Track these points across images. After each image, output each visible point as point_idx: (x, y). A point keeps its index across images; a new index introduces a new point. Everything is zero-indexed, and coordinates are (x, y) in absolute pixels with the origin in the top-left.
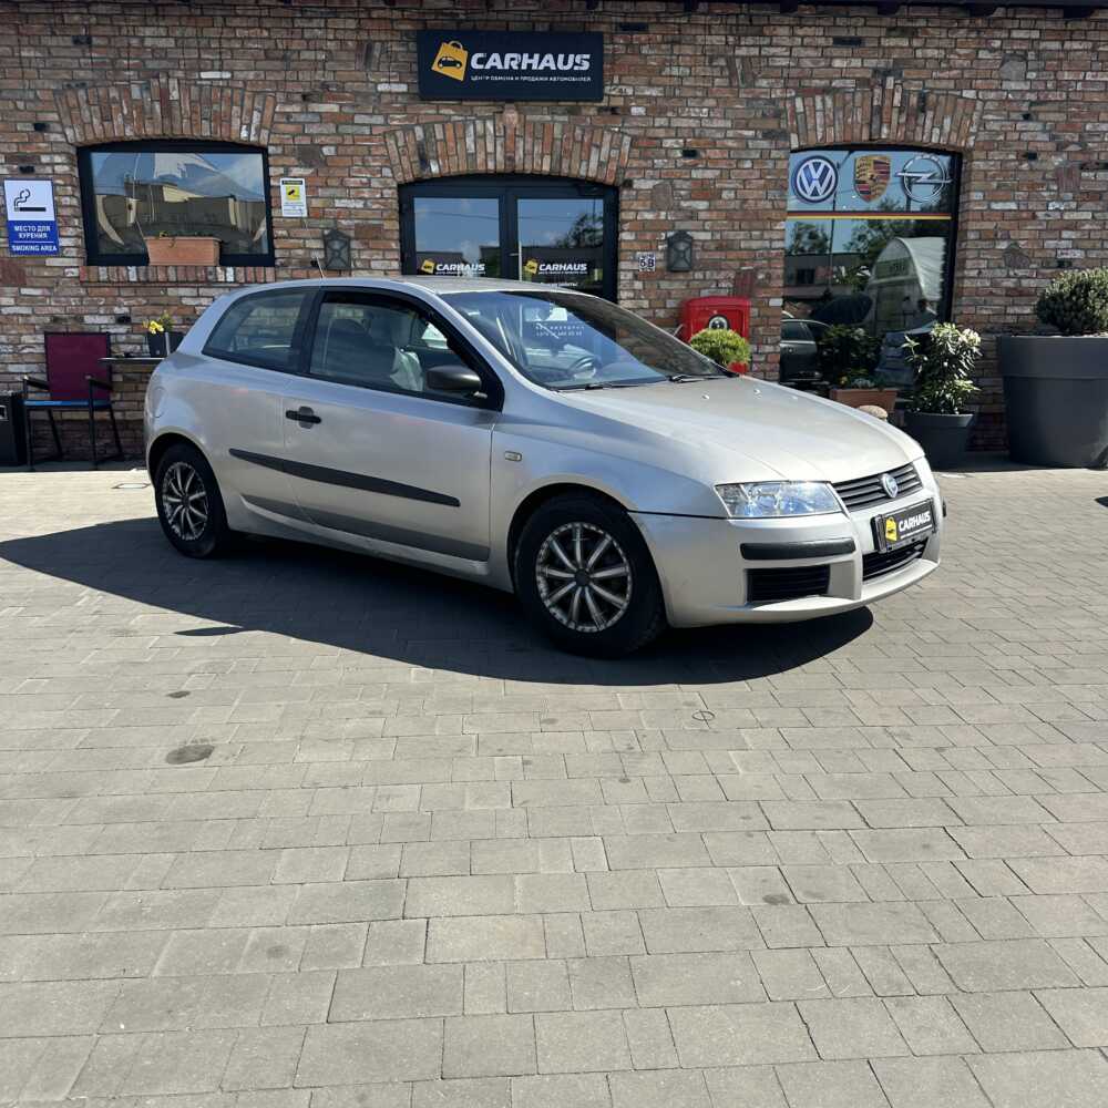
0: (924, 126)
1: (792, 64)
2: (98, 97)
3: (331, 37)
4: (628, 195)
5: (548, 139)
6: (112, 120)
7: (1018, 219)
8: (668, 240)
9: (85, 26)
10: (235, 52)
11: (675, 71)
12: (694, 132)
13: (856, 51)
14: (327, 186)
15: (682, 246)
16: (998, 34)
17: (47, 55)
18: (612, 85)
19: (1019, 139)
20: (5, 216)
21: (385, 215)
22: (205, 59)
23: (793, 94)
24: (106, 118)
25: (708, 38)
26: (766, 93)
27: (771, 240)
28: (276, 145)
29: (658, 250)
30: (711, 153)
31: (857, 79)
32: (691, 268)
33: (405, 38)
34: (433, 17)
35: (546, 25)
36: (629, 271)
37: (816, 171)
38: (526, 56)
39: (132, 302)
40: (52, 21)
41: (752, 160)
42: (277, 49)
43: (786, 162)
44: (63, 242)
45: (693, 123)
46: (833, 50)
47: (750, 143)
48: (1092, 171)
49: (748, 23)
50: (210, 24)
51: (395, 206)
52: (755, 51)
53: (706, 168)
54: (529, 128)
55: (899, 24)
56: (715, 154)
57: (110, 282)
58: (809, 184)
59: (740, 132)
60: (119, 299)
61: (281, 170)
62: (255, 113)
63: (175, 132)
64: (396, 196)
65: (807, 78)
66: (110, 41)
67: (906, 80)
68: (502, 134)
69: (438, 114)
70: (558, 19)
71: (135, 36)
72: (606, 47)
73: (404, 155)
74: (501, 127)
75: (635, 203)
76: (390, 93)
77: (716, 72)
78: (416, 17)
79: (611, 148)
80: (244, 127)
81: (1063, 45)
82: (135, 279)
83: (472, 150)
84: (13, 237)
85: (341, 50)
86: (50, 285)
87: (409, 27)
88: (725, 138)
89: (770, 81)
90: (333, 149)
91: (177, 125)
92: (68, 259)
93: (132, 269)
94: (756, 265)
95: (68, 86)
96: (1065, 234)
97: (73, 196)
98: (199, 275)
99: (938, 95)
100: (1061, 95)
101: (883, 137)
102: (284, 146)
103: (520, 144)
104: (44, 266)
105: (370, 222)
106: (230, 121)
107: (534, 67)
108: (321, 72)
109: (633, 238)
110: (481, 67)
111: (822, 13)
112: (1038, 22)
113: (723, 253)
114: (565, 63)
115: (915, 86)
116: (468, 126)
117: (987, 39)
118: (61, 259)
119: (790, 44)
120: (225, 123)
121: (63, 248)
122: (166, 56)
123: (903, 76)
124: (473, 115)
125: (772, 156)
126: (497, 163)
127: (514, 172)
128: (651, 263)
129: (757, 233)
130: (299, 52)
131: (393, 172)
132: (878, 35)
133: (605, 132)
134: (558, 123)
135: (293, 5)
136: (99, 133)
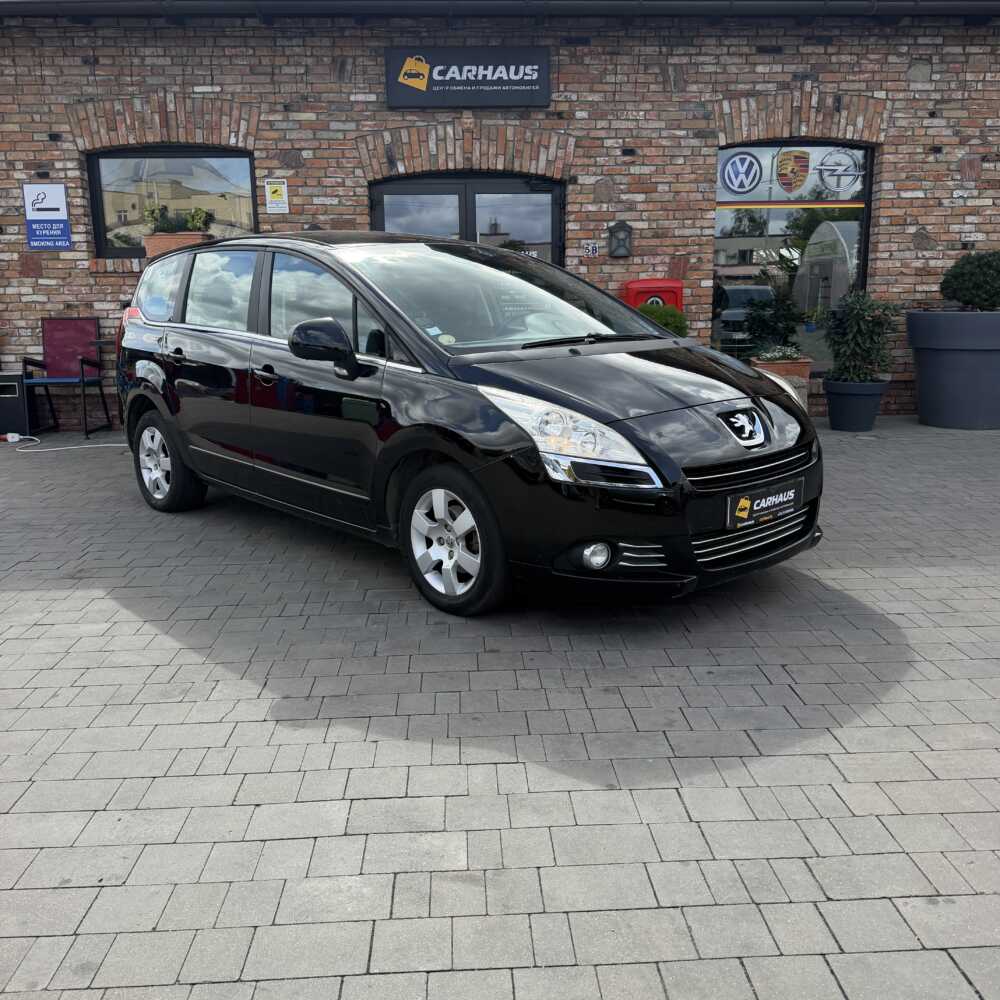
0: (839, 124)
1: (718, 70)
2: (104, 109)
3: (308, 53)
4: (573, 190)
5: (501, 141)
6: (116, 129)
7: (925, 205)
8: (610, 230)
9: (93, 47)
10: (224, 68)
11: (613, 78)
12: (632, 132)
13: (777, 57)
14: (307, 186)
15: (622, 235)
16: (904, 40)
17: (59, 74)
18: (558, 92)
19: (926, 134)
20: (25, 215)
21: (358, 210)
22: (198, 75)
23: (721, 97)
24: (112, 128)
25: (642, 48)
26: (696, 97)
27: (702, 228)
28: (257, 149)
29: (600, 238)
31: (779, 83)
32: (630, 254)
33: (373, 54)
34: (399, 35)
35: (500, 40)
36: (575, 257)
37: (743, 164)
38: (481, 68)
40: (64, 44)
41: (683, 156)
42: (260, 64)
43: (715, 158)
44: (75, 238)
45: (630, 125)
46: (756, 57)
47: (682, 142)
48: (992, 161)
49: (679, 35)
50: (202, 44)
51: (366, 202)
52: (685, 60)
53: (643, 164)
54: (485, 131)
55: (816, 33)
56: (651, 151)
57: (116, 272)
58: (737, 177)
59: (673, 131)
60: (127, 288)
61: (266, 172)
62: (243, 122)
63: (175, 140)
64: (367, 194)
65: (733, 83)
66: (114, 60)
67: (822, 83)
68: (461, 137)
69: (404, 120)
70: (510, 34)
71: (136, 56)
72: (552, 58)
73: (374, 157)
74: (460, 129)
75: (580, 197)
76: (357, 102)
77: (651, 79)
78: (386, 35)
79: (558, 148)
80: (233, 134)
81: (964, 50)
82: (136, 268)
83: (435, 153)
84: (31, 234)
85: (317, 65)
86: (63, 276)
87: (377, 44)
88: (660, 137)
89: (700, 85)
90: (311, 152)
91: (173, 134)
92: (80, 256)
93: (135, 261)
94: (689, 249)
95: (78, 100)
96: (969, 219)
97: (83, 197)
99: (851, 96)
100: (963, 94)
101: (803, 134)
102: (268, 150)
103: (477, 146)
104: (58, 259)
105: (344, 217)
106: (220, 129)
107: (489, 78)
108: (299, 85)
109: (577, 228)
110: (441, 78)
111: (744, 25)
112: (942, 30)
113: (660, 240)
114: (516, 73)
115: (830, 88)
116: (431, 130)
117: (896, 45)
118: (72, 253)
119: (718, 53)
120: (215, 132)
121: (75, 243)
122: (164, 70)
123: (820, 79)
124: (435, 120)
125: (702, 153)
126: (456, 162)
127: (471, 170)
128: (594, 250)
129: (690, 222)
130: (280, 67)
131: (364, 172)
132: (796, 43)
133: (553, 134)
134: (510, 127)
135: (275, 26)
136: (106, 142)
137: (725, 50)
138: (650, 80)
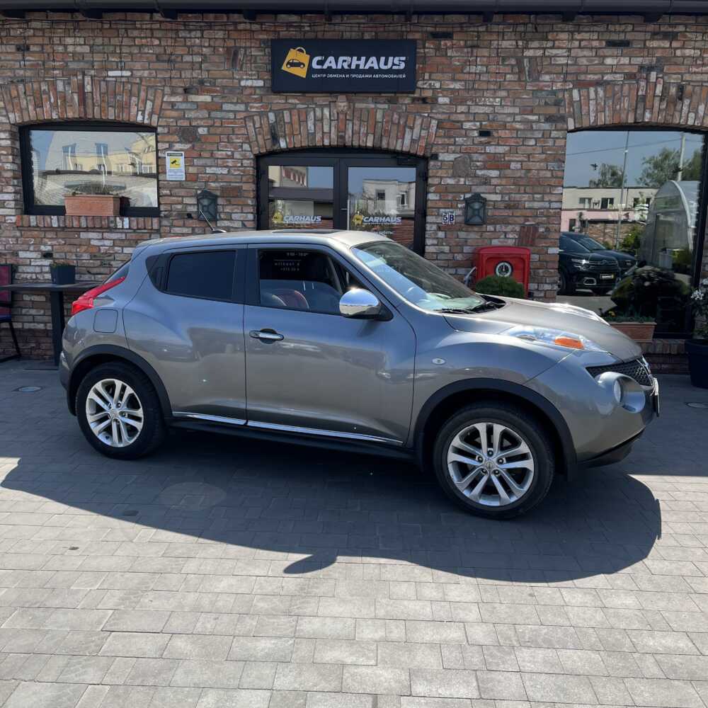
0: (681, 111)
1: (569, 62)
2: (33, 89)
3: (207, 44)
4: (434, 165)
5: (371, 122)
6: (42, 106)
8: (466, 200)
9: (25, 37)
10: (134, 55)
11: (473, 69)
12: (489, 116)
13: (625, 51)
14: (200, 157)
15: (477, 206)
18: (424, 80)
21: (244, 179)
22: (112, 62)
23: (571, 86)
24: (39, 105)
25: (500, 42)
26: (546, 86)
27: (550, 202)
28: (160, 126)
29: (457, 208)
30: (502, 133)
31: (626, 74)
32: (484, 222)
33: (262, 45)
34: (285, 29)
35: (374, 34)
36: (434, 223)
38: (355, 58)
39: (54, 242)
40: (2, 34)
41: (536, 139)
42: (165, 53)
43: (564, 141)
44: (6, 197)
45: (487, 110)
46: (605, 50)
47: (534, 127)
49: (534, 31)
50: (116, 34)
51: (251, 173)
52: (539, 53)
53: (498, 145)
54: (357, 114)
55: (662, 29)
56: (505, 133)
57: (37, 226)
59: (526, 116)
60: (47, 240)
61: (167, 145)
62: (148, 101)
63: (91, 117)
64: (252, 165)
65: (584, 73)
66: (43, 49)
67: (666, 74)
68: (336, 118)
69: (286, 103)
70: (382, 29)
71: (60, 44)
72: (418, 50)
73: (260, 134)
74: (335, 111)
75: (440, 171)
76: (246, 87)
77: (508, 69)
78: (272, 29)
79: (422, 129)
80: (140, 113)
82: (55, 225)
83: (313, 131)
85: (214, 54)
87: (265, 37)
88: (513, 122)
89: (552, 76)
90: (206, 129)
91: (89, 111)
92: (10, 213)
93: (54, 218)
94: (537, 221)
95: (12, 82)
97: (13, 162)
98: (103, 223)
99: (695, 86)
101: (646, 120)
102: (168, 126)
103: (350, 126)
105: (232, 184)
106: (129, 108)
107: (361, 67)
108: (197, 71)
109: (438, 198)
110: (319, 67)
111: (596, 22)
113: (511, 211)
114: (386, 63)
115: (674, 79)
116: (310, 112)
118: (3, 210)
119: (569, 46)
120: (125, 110)
121: (5, 201)
122: (83, 59)
123: (664, 71)
124: (313, 104)
125: (552, 136)
126: (331, 139)
127: (345, 146)
128: (452, 218)
129: (539, 196)
130: (182, 56)
131: (251, 147)
132: (643, 38)
133: (417, 117)
134: (379, 109)
135: (179, 20)
136: (33, 116)
137: (577, 43)
138: (507, 72)
